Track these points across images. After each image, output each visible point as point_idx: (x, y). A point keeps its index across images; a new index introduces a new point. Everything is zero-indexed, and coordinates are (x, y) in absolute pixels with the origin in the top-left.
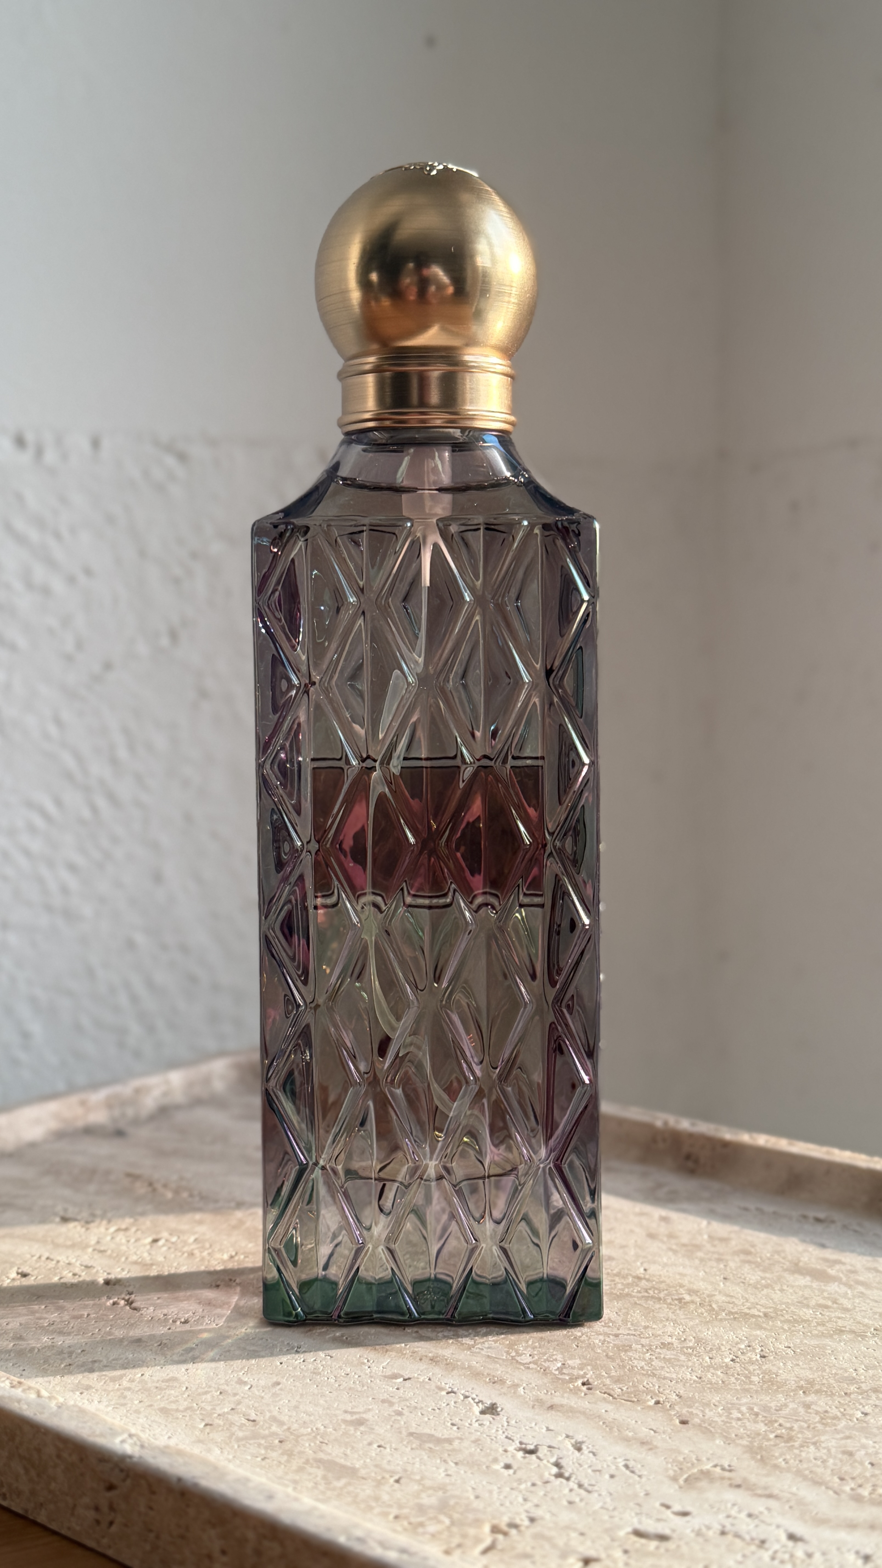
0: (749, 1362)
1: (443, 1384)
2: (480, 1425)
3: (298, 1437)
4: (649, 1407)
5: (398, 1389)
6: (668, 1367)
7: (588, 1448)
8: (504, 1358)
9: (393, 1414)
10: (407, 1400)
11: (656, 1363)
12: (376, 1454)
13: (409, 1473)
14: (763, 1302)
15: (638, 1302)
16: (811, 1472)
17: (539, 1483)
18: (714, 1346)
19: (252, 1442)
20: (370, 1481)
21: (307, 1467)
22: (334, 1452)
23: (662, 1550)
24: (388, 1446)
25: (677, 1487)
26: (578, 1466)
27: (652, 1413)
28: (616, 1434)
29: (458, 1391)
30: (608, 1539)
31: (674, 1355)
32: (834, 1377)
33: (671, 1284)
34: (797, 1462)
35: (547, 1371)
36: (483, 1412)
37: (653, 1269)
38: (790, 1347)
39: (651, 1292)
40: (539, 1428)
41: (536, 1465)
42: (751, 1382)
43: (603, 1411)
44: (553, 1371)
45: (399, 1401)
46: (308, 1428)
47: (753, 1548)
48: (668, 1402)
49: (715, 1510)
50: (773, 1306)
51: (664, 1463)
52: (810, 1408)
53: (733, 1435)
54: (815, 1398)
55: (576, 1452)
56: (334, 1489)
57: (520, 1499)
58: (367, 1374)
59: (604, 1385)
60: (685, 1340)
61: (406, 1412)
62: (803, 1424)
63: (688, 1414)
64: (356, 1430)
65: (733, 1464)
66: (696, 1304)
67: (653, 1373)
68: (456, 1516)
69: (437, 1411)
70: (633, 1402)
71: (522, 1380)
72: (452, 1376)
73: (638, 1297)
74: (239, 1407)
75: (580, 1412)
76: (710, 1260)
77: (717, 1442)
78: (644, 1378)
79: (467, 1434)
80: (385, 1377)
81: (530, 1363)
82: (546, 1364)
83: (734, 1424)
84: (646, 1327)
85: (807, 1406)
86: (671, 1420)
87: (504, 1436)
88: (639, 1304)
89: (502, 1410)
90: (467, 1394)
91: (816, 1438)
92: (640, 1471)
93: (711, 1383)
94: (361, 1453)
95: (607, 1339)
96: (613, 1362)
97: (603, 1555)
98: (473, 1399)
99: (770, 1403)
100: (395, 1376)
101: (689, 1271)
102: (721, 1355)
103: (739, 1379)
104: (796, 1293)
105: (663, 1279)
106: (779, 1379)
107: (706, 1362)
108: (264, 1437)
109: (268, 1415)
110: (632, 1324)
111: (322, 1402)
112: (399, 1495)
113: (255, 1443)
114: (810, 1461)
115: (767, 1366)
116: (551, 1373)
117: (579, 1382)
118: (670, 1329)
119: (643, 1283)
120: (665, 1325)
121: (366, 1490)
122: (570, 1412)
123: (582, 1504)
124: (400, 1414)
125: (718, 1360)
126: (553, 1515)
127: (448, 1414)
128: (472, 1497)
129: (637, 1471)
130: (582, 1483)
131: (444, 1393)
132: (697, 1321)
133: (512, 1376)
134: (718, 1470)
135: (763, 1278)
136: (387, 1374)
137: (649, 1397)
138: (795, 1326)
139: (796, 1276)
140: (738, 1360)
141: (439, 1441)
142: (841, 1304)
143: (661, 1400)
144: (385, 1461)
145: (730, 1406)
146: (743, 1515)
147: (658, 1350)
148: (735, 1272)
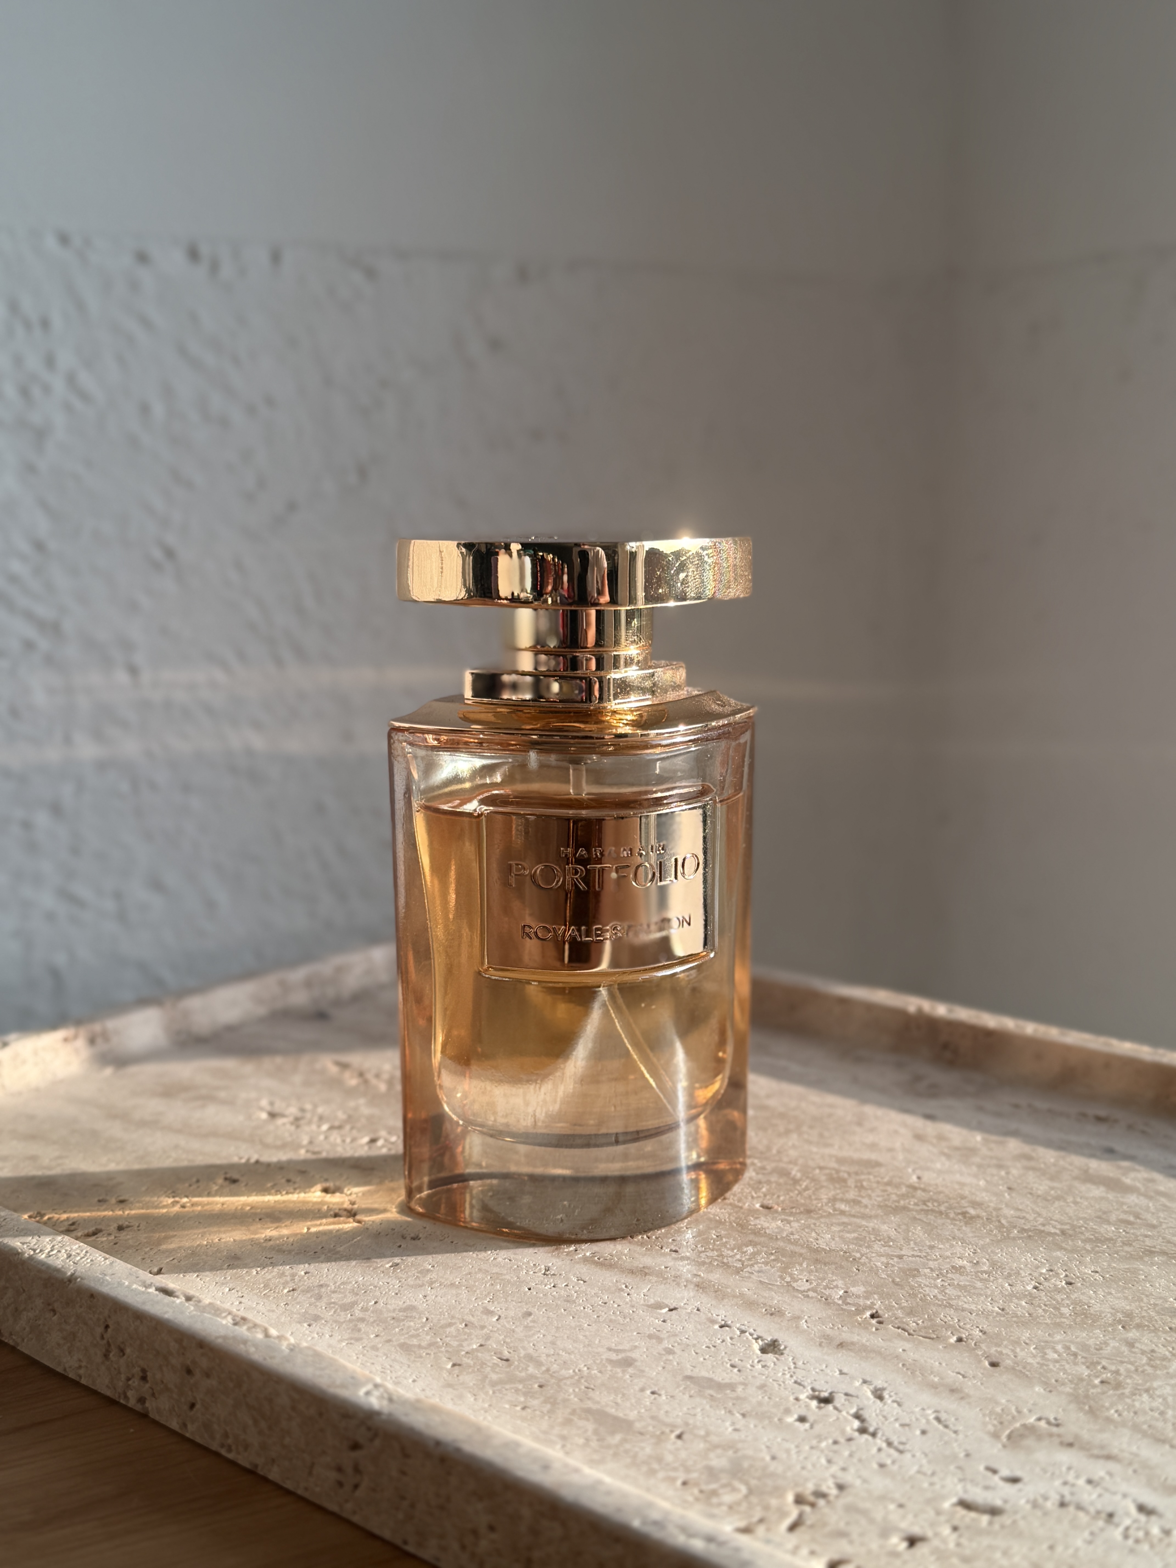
0: (1055, 1290)
1: (714, 1315)
2: (763, 1367)
3: (560, 1380)
4: (951, 1345)
5: (664, 1321)
6: (965, 1297)
7: (891, 1396)
8: (778, 1283)
9: (664, 1353)
10: (675, 1335)
11: (950, 1291)
12: (651, 1403)
13: (691, 1426)
14: (1057, 1217)
15: (918, 1217)
16: (1150, 1426)
17: (842, 1440)
18: (1012, 1270)
19: (508, 1386)
20: (648, 1436)
21: (575, 1419)
22: (604, 1400)
23: (996, 1527)
24: (663, 1392)
25: (1000, 1446)
26: (883, 1419)
27: (956, 1353)
28: (920, 1379)
29: (732, 1325)
30: (932, 1513)
31: (968, 1281)
32: (1154, 1309)
33: (951, 1196)
34: (1132, 1414)
35: (829, 1300)
36: (763, 1350)
37: (927, 1177)
38: (1097, 1272)
39: (930, 1204)
40: (831, 1371)
41: (835, 1418)
42: (1062, 1315)
43: (901, 1350)
44: (836, 1300)
45: (669, 1336)
46: (569, 1369)
47: (1101, 1523)
48: (971, 1339)
49: (1048, 1474)
50: (1069, 1221)
51: (981, 1415)
52: (1133, 1347)
53: (1053, 1381)
54: (1138, 1334)
55: (878, 1401)
56: (609, 1447)
57: (823, 1461)
58: (627, 1303)
59: (896, 1318)
60: (977, 1262)
61: (677, 1349)
62: (1129, 1366)
63: (997, 1355)
64: (624, 1372)
65: (1059, 1417)
66: (982, 1219)
67: (949, 1304)
68: (753, 1482)
69: (713, 1349)
70: (933, 1339)
71: (803, 1311)
72: (724, 1306)
73: (916, 1211)
74: (489, 1342)
75: (873, 1351)
76: (989, 1166)
77: (1037, 1389)
78: (940, 1309)
79: (750, 1377)
80: (648, 1306)
81: (809, 1290)
82: (827, 1292)
83: (1051, 1367)
84: (931, 1247)
85: (1131, 1344)
86: (980, 1361)
87: (793, 1381)
88: (919, 1220)
89: (785, 1348)
90: (743, 1328)
91: (1148, 1384)
92: (954, 1425)
93: (1017, 1316)
94: (633, 1401)
95: (891, 1262)
96: (902, 1289)
97: (929, 1533)
98: (751, 1335)
99: (1088, 1341)
100: (659, 1306)
101: (968, 1180)
102: (1022, 1282)
103: (1047, 1311)
104: (1092, 1206)
105: (940, 1189)
106: (1092, 1311)
107: (1007, 1290)
108: (521, 1381)
109: (522, 1353)
110: (915, 1243)
111: (581, 1337)
112: (683, 1454)
113: (512, 1388)
114: (1145, 1413)
115: (1076, 1295)
116: (834, 1303)
117: (868, 1314)
118: (959, 1250)
119: (919, 1193)
120: (953, 1245)
121: (647, 1449)
122: (864, 1352)
123: (895, 1468)
124: (670, 1352)
125: (1019, 1288)
126: (865, 1481)
127: (726, 1353)
128: (768, 1458)
129: (951, 1426)
130: (891, 1440)
131: (717, 1327)
132: (988, 1240)
133: (791, 1306)
134: (1043, 1424)
135: (1052, 1188)
136: (649, 1303)
137: (949, 1333)
138: (1099, 1247)
139: (1089, 1185)
140: (1041, 1287)
141: (721, 1387)
142: (1145, 1220)
143: (964, 1336)
144: (662, 1412)
145: (1042, 1344)
146: (1081, 1482)
147: (949, 1275)
148: (1019, 1181)
